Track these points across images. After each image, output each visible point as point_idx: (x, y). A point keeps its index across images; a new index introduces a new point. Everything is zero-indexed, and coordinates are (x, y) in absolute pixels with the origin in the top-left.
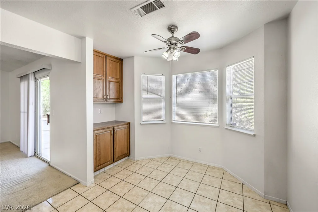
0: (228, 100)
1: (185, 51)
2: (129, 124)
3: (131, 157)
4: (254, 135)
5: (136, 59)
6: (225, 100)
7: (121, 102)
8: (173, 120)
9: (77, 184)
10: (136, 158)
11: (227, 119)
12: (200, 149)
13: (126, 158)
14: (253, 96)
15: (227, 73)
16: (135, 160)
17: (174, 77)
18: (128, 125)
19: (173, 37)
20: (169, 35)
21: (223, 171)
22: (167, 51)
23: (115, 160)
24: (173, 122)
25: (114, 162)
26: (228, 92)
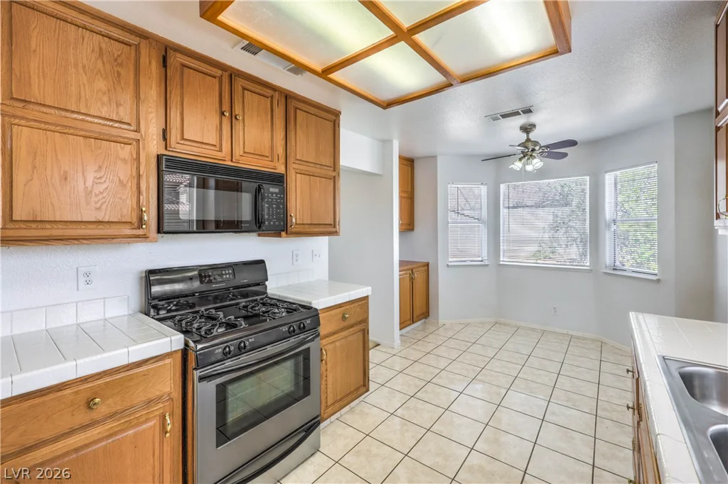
0: (609, 226)
1: (546, 157)
2: (427, 265)
3: (431, 319)
4: (658, 281)
5: (440, 161)
6: (602, 225)
7: (413, 230)
8: (501, 259)
9: (376, 346)
10: (441, 321)
11: (608, 259)
12: (554, 308)
13: (423, 320)
14: (656, 222)
15: (607, 182)
16: (440, 324)
18: (426, 268)
19: (528, 140)
21: (600, 343)
22: (520, 159)
23: (414, 320)
24: (501, 263)
25: (413, 322)
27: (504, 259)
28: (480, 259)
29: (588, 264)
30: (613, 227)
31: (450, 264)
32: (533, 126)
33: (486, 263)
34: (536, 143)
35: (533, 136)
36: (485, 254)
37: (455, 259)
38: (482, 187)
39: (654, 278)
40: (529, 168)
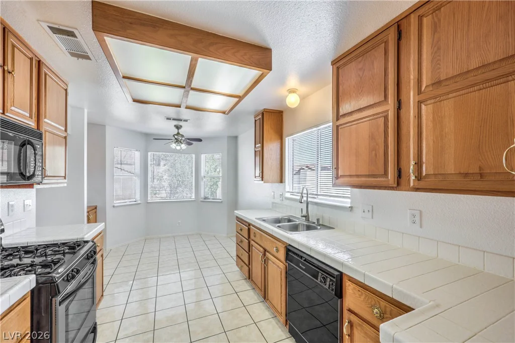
0: (203, 179)
4: (222, 202)
17: (149, 153)
19: (178, 133)
20: (176, 131)
24: (149, 201)
26: (203, 173)
27: (150, 199)
28: (134, 200)
29: (194, 197)
30: (204, 180)
31: (115, 205)
32: (181, 126)
33: (139, 202)
34: (182, 136)
35: (181, 131)
36: (138, 197)
37: (119, 201)
38: (136, 152)
39: (221, 201)
40: (178, 148)
